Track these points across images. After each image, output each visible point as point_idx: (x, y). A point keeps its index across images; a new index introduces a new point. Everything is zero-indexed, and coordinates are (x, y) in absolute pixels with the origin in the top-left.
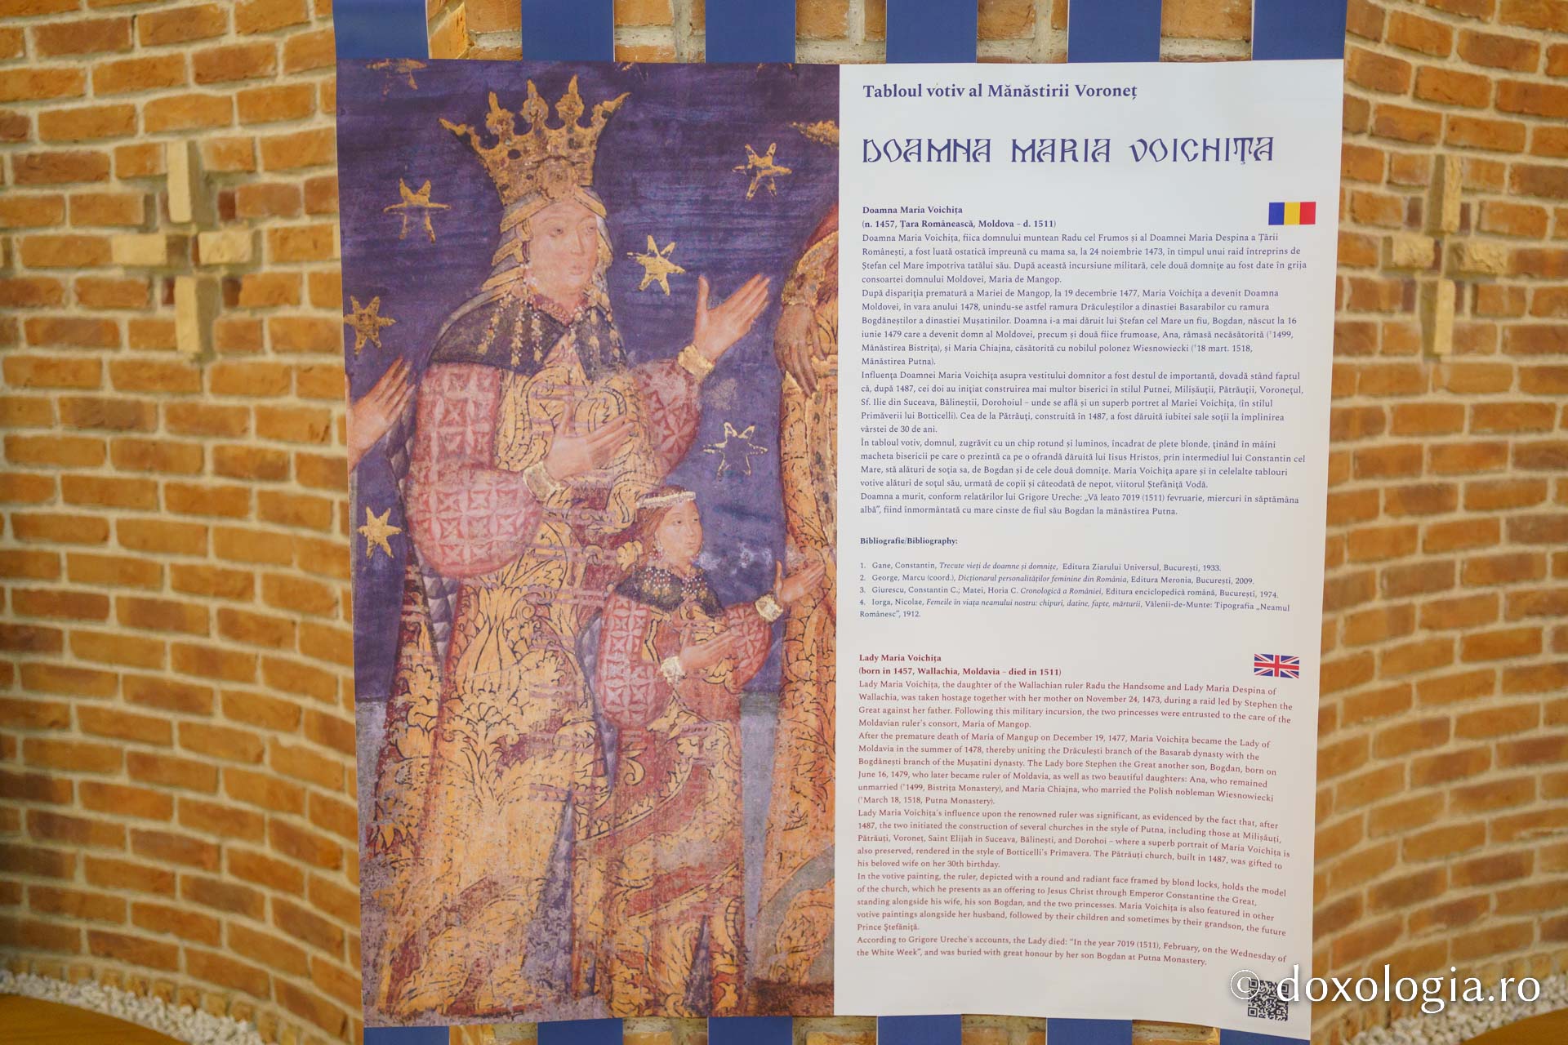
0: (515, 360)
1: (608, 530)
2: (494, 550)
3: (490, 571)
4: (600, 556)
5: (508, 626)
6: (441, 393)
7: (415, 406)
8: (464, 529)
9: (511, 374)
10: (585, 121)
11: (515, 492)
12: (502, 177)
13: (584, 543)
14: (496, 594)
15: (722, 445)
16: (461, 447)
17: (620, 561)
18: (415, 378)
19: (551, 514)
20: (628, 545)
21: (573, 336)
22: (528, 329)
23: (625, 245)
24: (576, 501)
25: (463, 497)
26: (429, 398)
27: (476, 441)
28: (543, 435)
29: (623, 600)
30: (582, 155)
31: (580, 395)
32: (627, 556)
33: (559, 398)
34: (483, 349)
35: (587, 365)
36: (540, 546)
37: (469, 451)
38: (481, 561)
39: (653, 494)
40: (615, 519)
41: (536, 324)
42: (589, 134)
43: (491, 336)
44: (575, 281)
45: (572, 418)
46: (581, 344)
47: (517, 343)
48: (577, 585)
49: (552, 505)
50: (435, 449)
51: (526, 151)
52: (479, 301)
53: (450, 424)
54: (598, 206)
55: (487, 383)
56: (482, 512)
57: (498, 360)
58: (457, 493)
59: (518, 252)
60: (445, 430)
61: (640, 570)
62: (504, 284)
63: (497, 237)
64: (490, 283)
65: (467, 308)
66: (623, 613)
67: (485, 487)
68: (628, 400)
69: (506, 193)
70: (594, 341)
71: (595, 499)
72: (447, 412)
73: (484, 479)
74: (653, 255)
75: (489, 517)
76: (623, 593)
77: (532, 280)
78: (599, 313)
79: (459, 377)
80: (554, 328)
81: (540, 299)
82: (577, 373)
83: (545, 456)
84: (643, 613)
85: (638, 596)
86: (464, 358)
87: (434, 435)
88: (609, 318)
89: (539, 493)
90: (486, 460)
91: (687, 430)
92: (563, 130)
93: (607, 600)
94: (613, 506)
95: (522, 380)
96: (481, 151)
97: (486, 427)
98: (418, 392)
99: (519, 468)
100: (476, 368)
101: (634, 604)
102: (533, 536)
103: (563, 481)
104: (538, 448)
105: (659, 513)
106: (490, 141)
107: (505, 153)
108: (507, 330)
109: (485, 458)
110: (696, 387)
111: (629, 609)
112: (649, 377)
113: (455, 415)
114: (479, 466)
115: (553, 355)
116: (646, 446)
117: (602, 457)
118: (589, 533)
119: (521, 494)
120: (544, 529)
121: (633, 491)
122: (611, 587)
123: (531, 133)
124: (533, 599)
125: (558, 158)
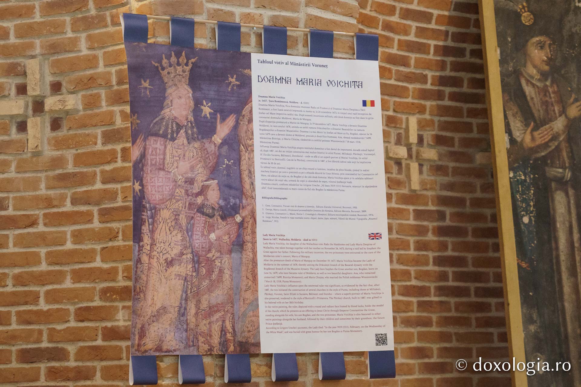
0: (169, 136)
1: (194, 191)
2: (164, 196)
3: (163, 203)
4: (193, 200)
5: (168, 221)
6: (151, 145)
7: (145, 149)
8: (156, 189)
9: (168, 141)
10: (187, 65)
11: (170, 178)
12: (166, 80)
13: (188, 195)
14: (165, 211)
15: (224, 166)
16: (156, 163)
17: (198, 201)
18: (145, 140)
19: (179, 186)
20: (200, 196)
21: (184, 130)
22: (172, 127)
23: (198, 103)
24: (186, 182)
25: (156, 179)
26: (148, 147)
27: (159, 161)
28: (177, 161)
29: (199, 214)
30: (186, 75)
31: (186, 148)
32: (200, 200)
33: (180, 149)
34: (161, 132)
35: (188, 139)
36: (177, 196)
37: (158, 164)
38: (161, 200)
39: (206, 181)
40: (196, 189)
41: (174, 125)
42: (188, 68)
43: (163, 128)
44: (184, 113)
45: (184, 155)
46: (186, 132)
47: (170, 131)
48: (186, 209)
49: (179, 183)
50: (149, 163)
51: (172, 73)
52: (160, 117)
53: (153, 155)
54: (190, 90)
55: (162, 143)
56: (160, 184)
57: (165, 136)
58: (155, 177)
59: (170, 103)
60: (152, 157)
61: (203, 206)
62: (166, 112)
63: (165, 98)
64: (163, 112)
65: (157, 119)
66: (199, 218)
67: (162, 176)
68: (199, 151)
69: (167, 85)
70: (190, 132)
71: (190, 181)
72: (152, 151)
73: (162, 173)
74: (205, 106)
75: (163, 186)
76: (199, 212)
77: (173, 112)
78: (191, 123)
79: (155, 140)
80: (179, 127)
81: (175, 118)
82: (185, 141)
83: (177, 167)
84: (204, 219)
85: (203, 213)
86: (156, 135)
87: (149, 158)
88: (194, 125)
89: (176, 179)
90: (162, 168)
91: (215, 161)
92: (181, 67)
93: (194, 214)
94: (195, 184)
95: (171, 143)
96: (161, 71)
97: (162, 157)
98: (145, 145)
99: (170, 171)
100: (160, 138)
101: (202, 216)
102: (174, 192)
103: (182, 175)
104: (175, 165)
105: (208, 187)
106: (163, 69)
107: (167, 73)
108: (167, 128)
109: (162, 167)
110: (217, 148)
111: (200, 217)
112: (204, 144)
113: (154, 152)
114: (160, 169)
115: (179, 135)
116: (204, 165)
117: (192, 168)
118: (189, 192)
119: (171, 179)
120: (177, 190)
121: (201, 179)
122: (195, 210)
123: (173, 67)
124: (175, 213)
125: (180, 75)
